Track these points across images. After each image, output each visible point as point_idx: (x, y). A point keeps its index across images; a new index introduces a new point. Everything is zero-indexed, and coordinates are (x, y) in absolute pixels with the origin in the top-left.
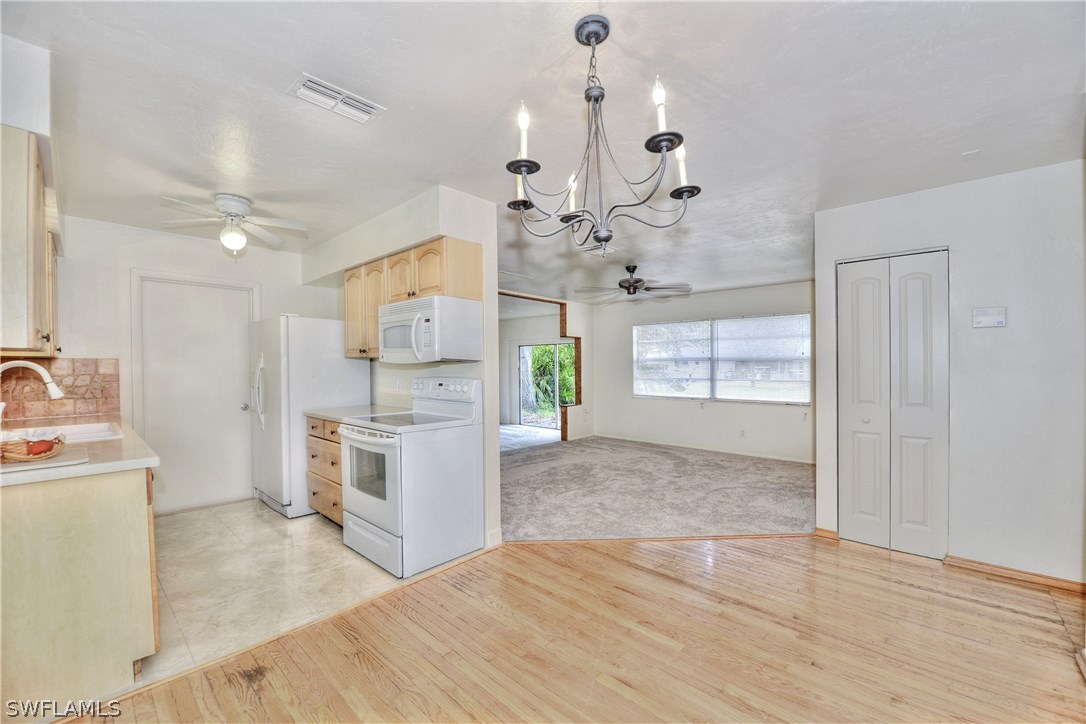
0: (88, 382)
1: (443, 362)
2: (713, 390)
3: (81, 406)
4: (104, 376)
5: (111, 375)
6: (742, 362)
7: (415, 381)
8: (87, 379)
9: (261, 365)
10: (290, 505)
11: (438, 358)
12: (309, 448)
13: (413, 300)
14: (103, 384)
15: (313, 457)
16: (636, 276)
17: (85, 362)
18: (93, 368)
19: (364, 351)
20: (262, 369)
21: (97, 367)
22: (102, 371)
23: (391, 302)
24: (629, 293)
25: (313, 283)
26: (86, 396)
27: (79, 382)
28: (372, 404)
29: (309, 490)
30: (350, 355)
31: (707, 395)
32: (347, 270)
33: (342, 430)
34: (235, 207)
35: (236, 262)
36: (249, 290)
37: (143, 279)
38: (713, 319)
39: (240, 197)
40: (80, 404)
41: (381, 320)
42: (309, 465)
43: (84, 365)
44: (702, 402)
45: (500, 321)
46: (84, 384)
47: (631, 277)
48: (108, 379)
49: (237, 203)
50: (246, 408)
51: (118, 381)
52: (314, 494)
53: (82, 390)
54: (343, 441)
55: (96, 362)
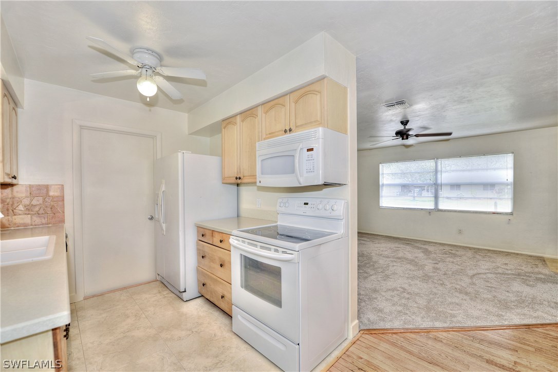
0: (41, 202)
1: (326, 185)
2: (436, 203)
3: (37, 220)
4: (53, 197)
5: (57, 197)
6: (456, 186)
7: (280, 200)
8: (41, 199)
9: (163, 189)
10: (185, 291)
11: (321, 182)
12: (198, 250)
13: (288, 135)
14: (52, 203)
15: (203, 257)
16: (407, 127)
17: (39, 187)
18: (44, 191)
19: (240, 178)
20: (163, 191)
21: (48, 191)
22: (51, 193)
23: (265, 139)
24: (403, 139)
25: (196, 133)
26: (40, 212)
27: (34, 202)
28: (238, 216)
29: (198, 281)
30: (225, 182)
31: (433, 207)
32: (223, 120)
33: (233, 241)
34: (149, 60)
35: (150, 110)
36: (153, 137)
37: (82, 127)
38: (437, 159)
39: (153, 52)
40: (35, 218)
41: (258, 153)
42: (199, 262)
43: (38, 189)
44: (430, 212)
45: (358, 150)
46: (38, 203)
47: (405, 128)
48: (55, 199)
49: (151, 57)
50: (152, 218)
51: (63, 200)
52: (204, 285)
53: (37, 209)
54: (232, 249)
55: (47, 187)
